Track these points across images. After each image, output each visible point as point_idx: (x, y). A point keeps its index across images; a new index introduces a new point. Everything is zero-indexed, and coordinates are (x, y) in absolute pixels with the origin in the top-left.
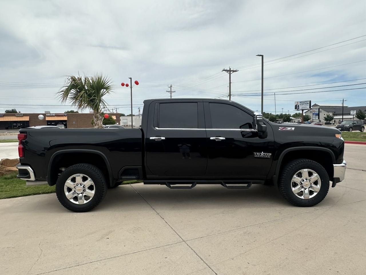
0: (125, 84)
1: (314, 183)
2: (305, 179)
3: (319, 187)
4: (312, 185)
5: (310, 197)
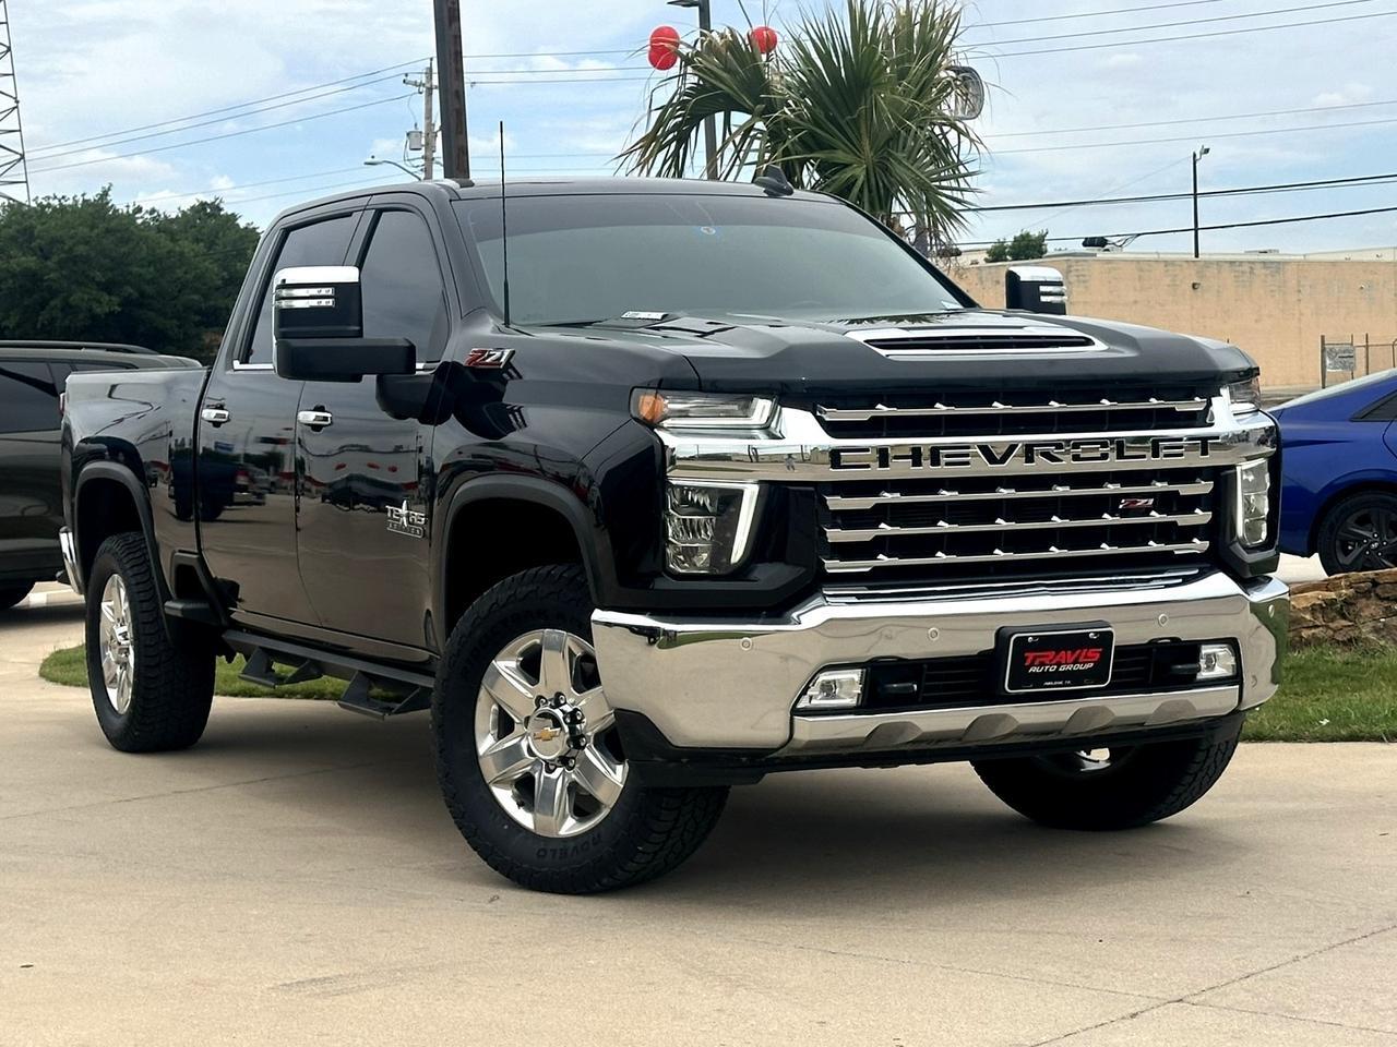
1: (597, 736)
2: (550, 695)
3: (618, 775)
4: (586, 750)
5: (570, 827)
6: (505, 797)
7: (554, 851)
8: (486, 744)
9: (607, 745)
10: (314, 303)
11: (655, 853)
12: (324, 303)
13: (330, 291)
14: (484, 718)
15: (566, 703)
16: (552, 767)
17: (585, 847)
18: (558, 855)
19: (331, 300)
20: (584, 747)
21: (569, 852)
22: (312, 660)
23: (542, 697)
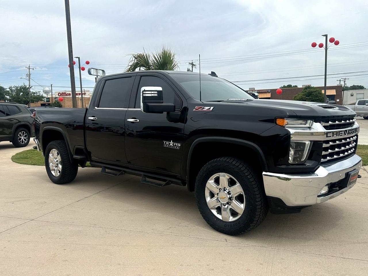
0: (318, 44)
1: (235, 197)
2: (223, 188)
3: (242, 206)
4: (233, 200)
5: (231, 219)
6: (214, 212)
7: (228, 225)
8: (208, 199)
9: (238, 199)
10: (153, 95)
11: (254, 226)
12: (155, 95)
13: (157, 92)
14: (207, 193)
15: (227, 190)
16: (225, 205)
17: (236, 224)
18: (229, 226)
19: (157, 95)
20: (232, 200)
21: (232, 226)
22: (123, 170)
23: (220, 188)
